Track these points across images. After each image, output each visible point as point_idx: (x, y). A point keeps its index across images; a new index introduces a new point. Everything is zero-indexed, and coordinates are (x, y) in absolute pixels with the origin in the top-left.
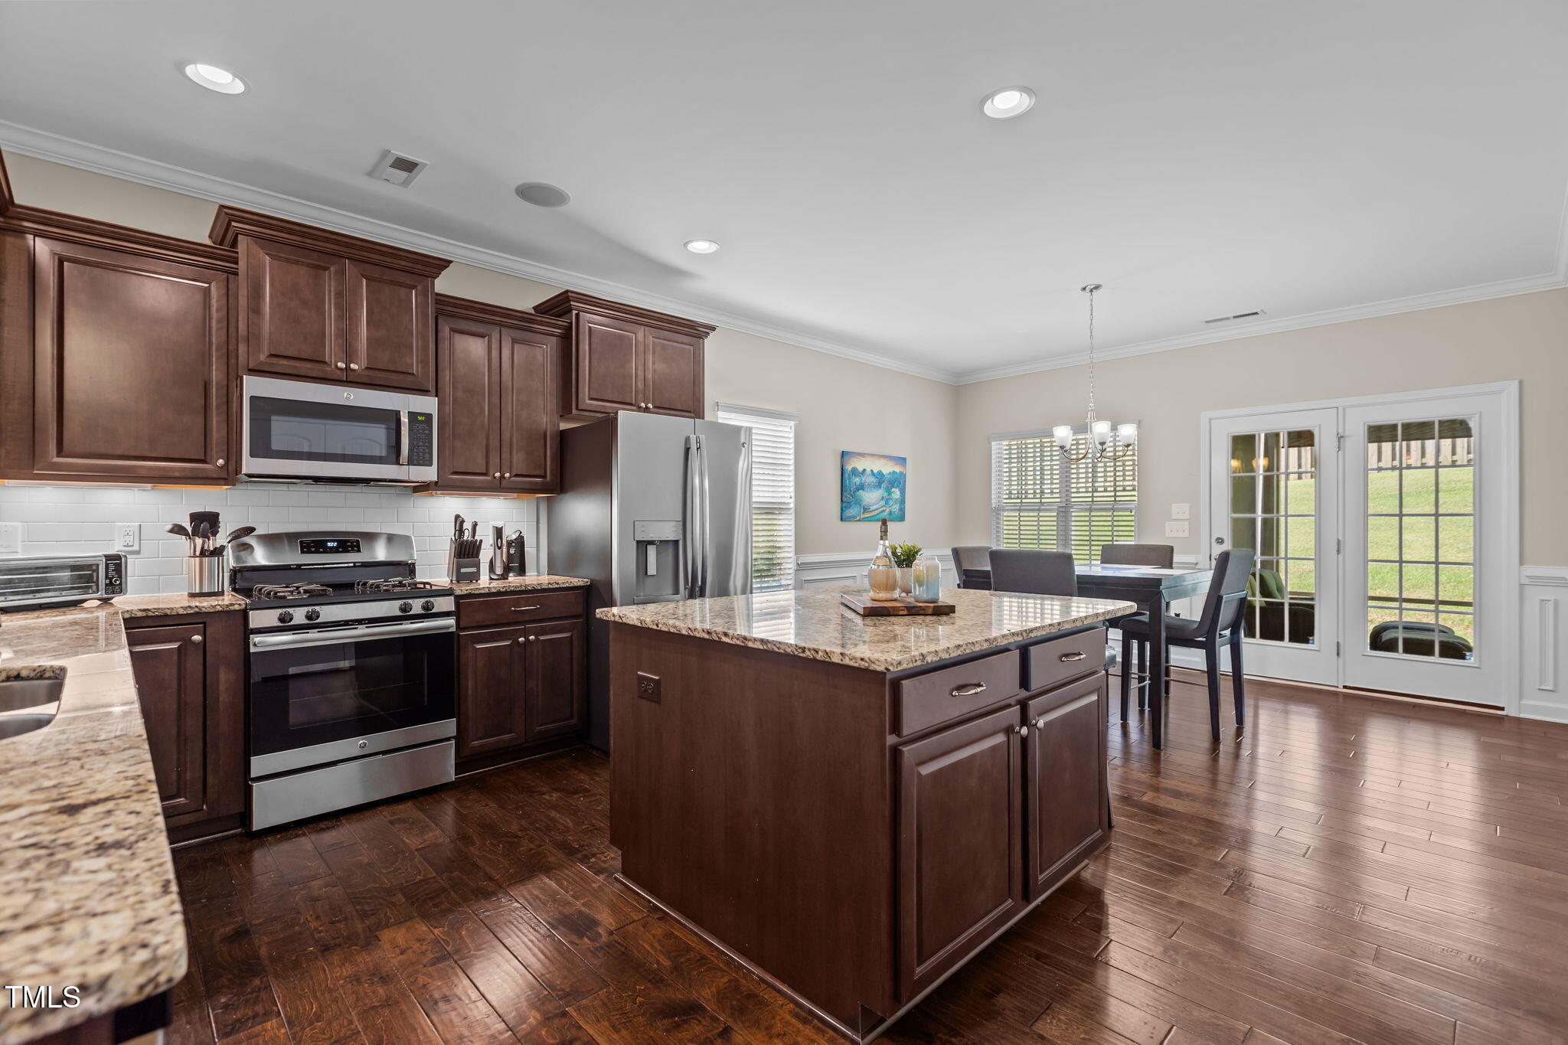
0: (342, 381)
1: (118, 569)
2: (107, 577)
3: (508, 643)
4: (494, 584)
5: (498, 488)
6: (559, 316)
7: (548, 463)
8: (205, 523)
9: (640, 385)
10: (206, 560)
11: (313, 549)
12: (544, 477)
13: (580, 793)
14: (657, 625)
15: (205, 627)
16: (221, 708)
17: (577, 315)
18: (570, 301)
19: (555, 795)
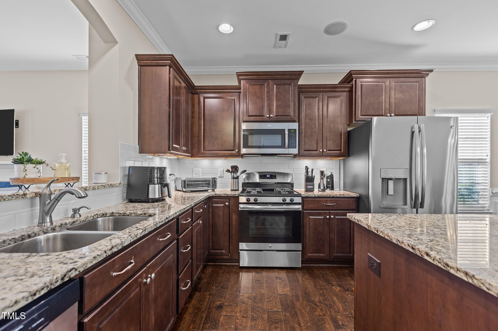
0: (269, 121)
1: (215, 182)
2: (212, 184)
3: (323, 217)
4: (320, 193)
5: (322, 155)
6: (349, 83)
7: (342, 145)
8: (235, 169)
9: (388, 106)
10: (234, 180)
11: (263, 178)
12: (341, 150)
13: (349, 291)
14: (377, 231)
15: (229, 200)
16: (233, 226)
17: (356, 81)
18: (352, 75)
19: (338, 288)
